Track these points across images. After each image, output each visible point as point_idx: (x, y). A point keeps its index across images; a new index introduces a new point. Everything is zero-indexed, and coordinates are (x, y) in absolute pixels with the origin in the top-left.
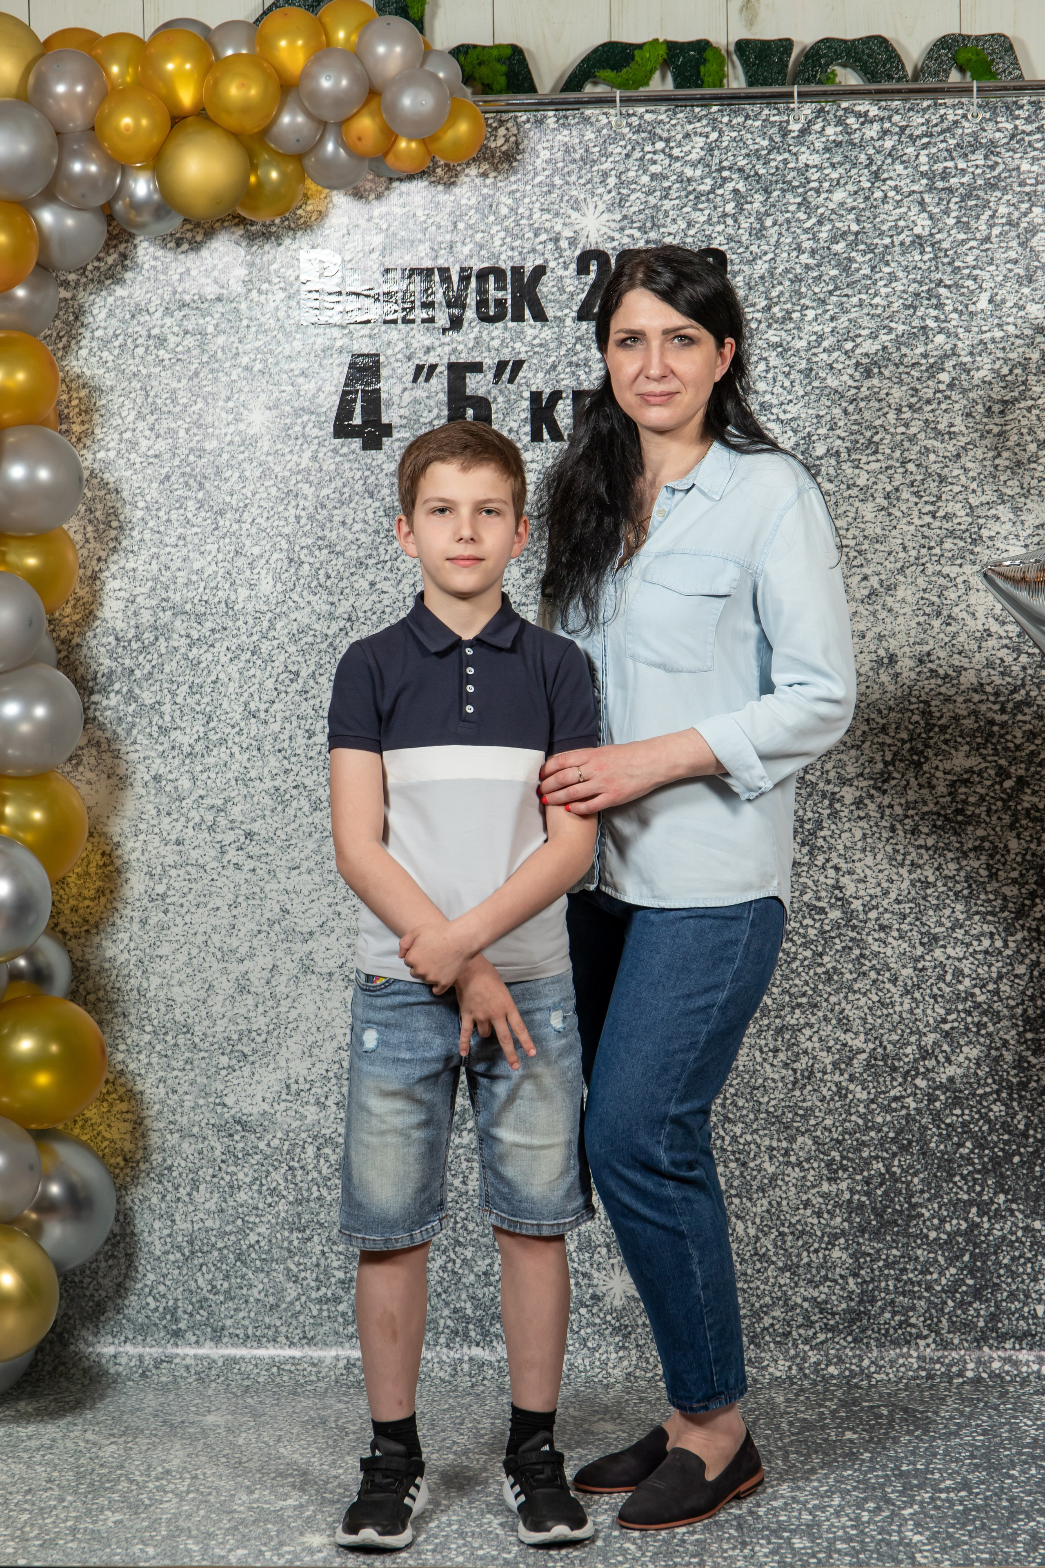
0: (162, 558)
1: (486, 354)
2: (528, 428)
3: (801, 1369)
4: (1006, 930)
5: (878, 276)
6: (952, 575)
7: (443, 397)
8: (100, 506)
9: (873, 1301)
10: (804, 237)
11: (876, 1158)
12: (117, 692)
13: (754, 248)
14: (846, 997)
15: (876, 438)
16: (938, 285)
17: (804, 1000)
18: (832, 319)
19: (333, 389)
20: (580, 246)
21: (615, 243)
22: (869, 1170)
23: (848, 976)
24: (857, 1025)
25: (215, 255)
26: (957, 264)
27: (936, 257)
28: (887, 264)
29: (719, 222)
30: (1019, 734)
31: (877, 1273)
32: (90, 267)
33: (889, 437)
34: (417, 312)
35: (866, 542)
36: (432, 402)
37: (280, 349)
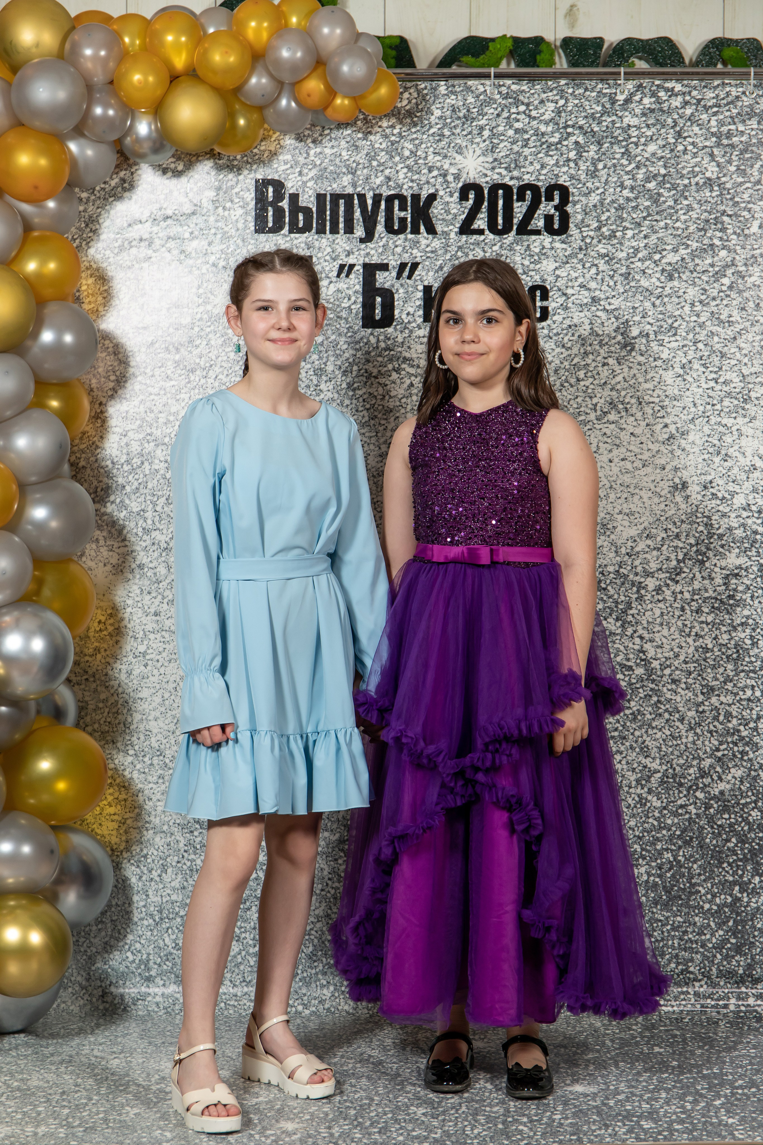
0: (148, 404)
1: (391, 257)
2: (421, 312)
5: (679, 207)
6: (729, 425)
7: (359, 288)
8: (101, 364)
10: (626, 177)
12: (112, 502)
13: (589, 185)
14: (647, 732)
15: (676, 325)
16: (723, 214)
17: (616, 734)
18: (646, 237)
20: (462, 180)
21: (488, 179)
22: (661, 858)
23: (648, 716)
24: (654, 752)
25: (191, 181)
26: (736, 199)
27: (721, 194)
28: (686, 198)
29: (564, 165)
31: (666, 934)
32: (98, 188)
33: (685, 323)
34: (341, 225)
35: (667, 400)
36: (351, 292)
37: (238, 251)
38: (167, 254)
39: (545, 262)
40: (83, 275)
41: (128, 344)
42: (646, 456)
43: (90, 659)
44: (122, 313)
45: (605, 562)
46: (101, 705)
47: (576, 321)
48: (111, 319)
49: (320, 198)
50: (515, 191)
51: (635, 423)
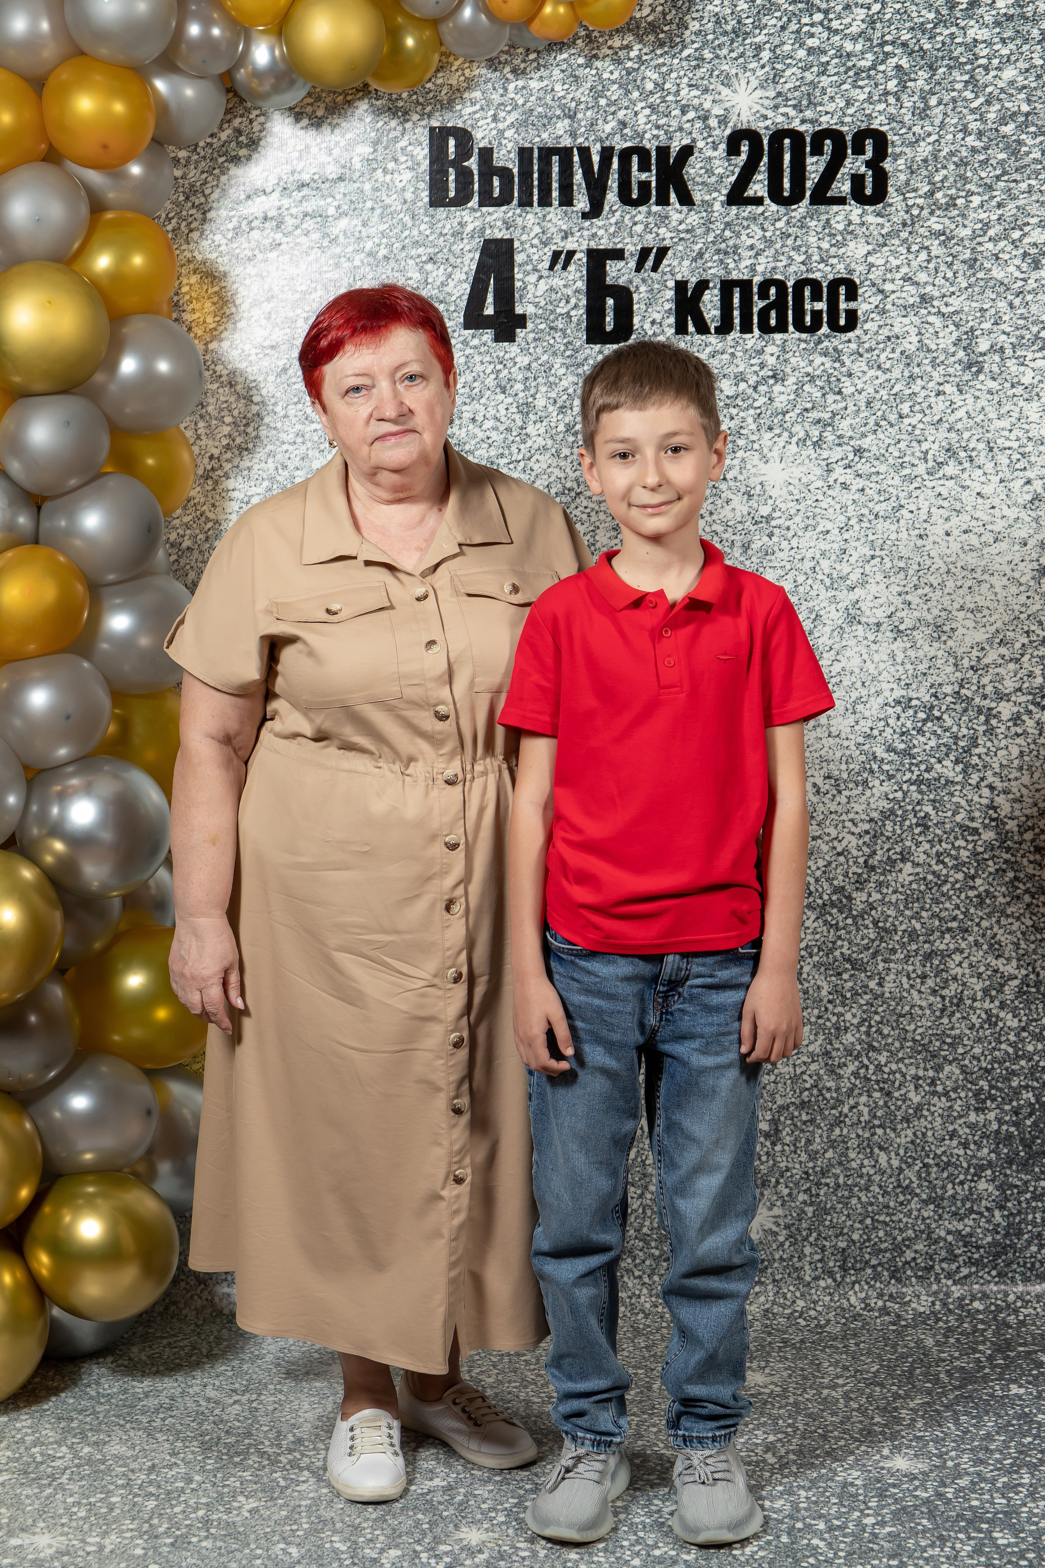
0: (279, 457)
1: (628, 240)
2: (672, 320)
3: (945, 1305)
7: (581, 285)
9: (1019, 1234)
10: (970, 118)
11: (1026, 1087)
13: (917, 129)
14: (998, 922)
17: (954, 924)
18: (999, 206)
19: (464, 277)
20: (731, 124)
21: (768, 122)
22: (1018, 1100)
23: (1001, 900)
24: (1009, 950)
25: (337, 131)
29: (880, 101)
31: (1024, 1205)
32: (202, 144)
34: (555, 194)
35: (1030, 444)
36: (570, 292)
37: (406, 233)
38: (303, 239)
39: (852, 244)
40: (184, 270)
41: (249, 370)
42: (999, 525)
44: (240, 325)
45: (940, 680)
47: (897, 330)
49: (524, 154)
50: (808, 139)
51: (983, 479)
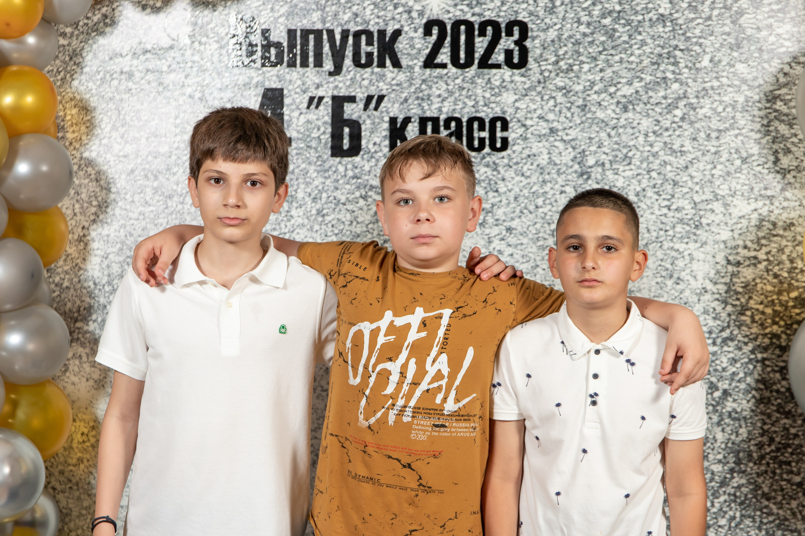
0: (128, 228)
1: (358, 90)
2: (387, 142)
4: (713, 494)
5: (633, 42)
6: (681, 250)
7: (328, 119)
8: (84, 190)
10: (582, 13)
12: (94, 321)
13: (547, 21)
15: (630, 154)
16: (675, 49)
18: (601, 70)
20: (426, 16)
21: (451, 15)
25: (170, 17)
26: (688, 34)
27: (674, 30)
28: (640, 33)
29: (523, 2)
30: (725, 360)
32: (81, 23)
33: (639, 153)
34: (311, 60)
36: (320, 123)
37: (214, 83)
38: (147, 87)
39: (505, 95)
40: (68, 106)
41: (109, 171)
43: (73, 469)
46: (84, 512)
47: (534, 151)
48: (93, 148)
49: (291, 33)
50: (476, 26)
